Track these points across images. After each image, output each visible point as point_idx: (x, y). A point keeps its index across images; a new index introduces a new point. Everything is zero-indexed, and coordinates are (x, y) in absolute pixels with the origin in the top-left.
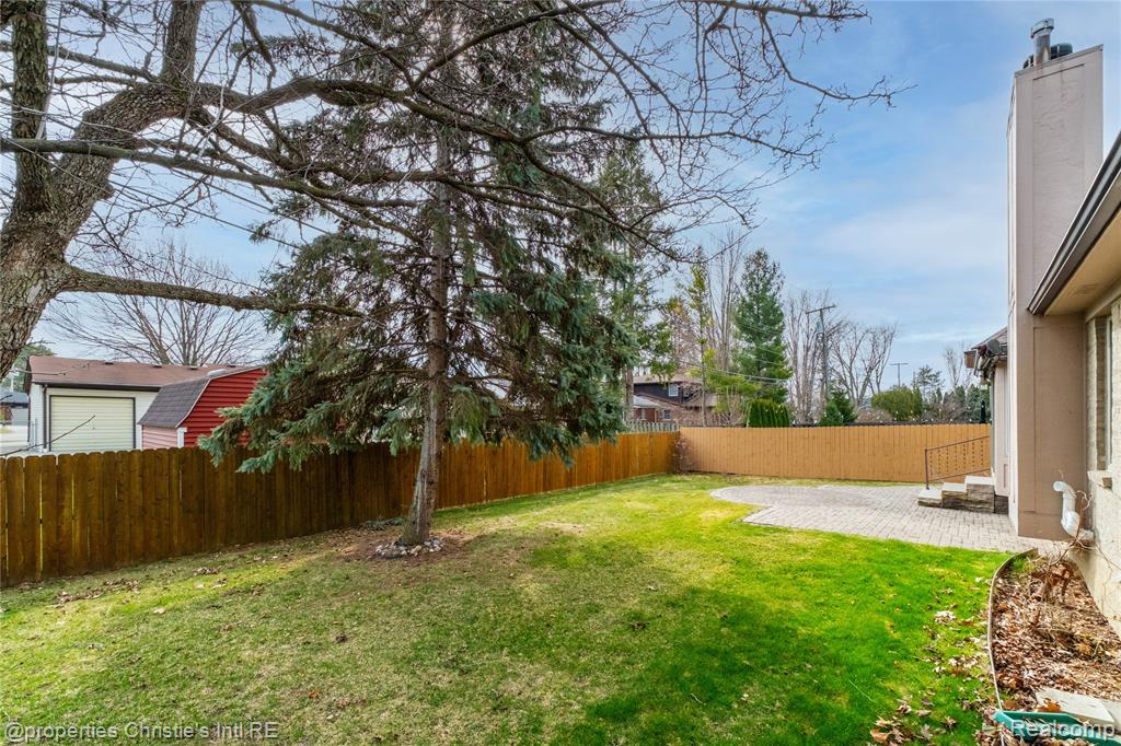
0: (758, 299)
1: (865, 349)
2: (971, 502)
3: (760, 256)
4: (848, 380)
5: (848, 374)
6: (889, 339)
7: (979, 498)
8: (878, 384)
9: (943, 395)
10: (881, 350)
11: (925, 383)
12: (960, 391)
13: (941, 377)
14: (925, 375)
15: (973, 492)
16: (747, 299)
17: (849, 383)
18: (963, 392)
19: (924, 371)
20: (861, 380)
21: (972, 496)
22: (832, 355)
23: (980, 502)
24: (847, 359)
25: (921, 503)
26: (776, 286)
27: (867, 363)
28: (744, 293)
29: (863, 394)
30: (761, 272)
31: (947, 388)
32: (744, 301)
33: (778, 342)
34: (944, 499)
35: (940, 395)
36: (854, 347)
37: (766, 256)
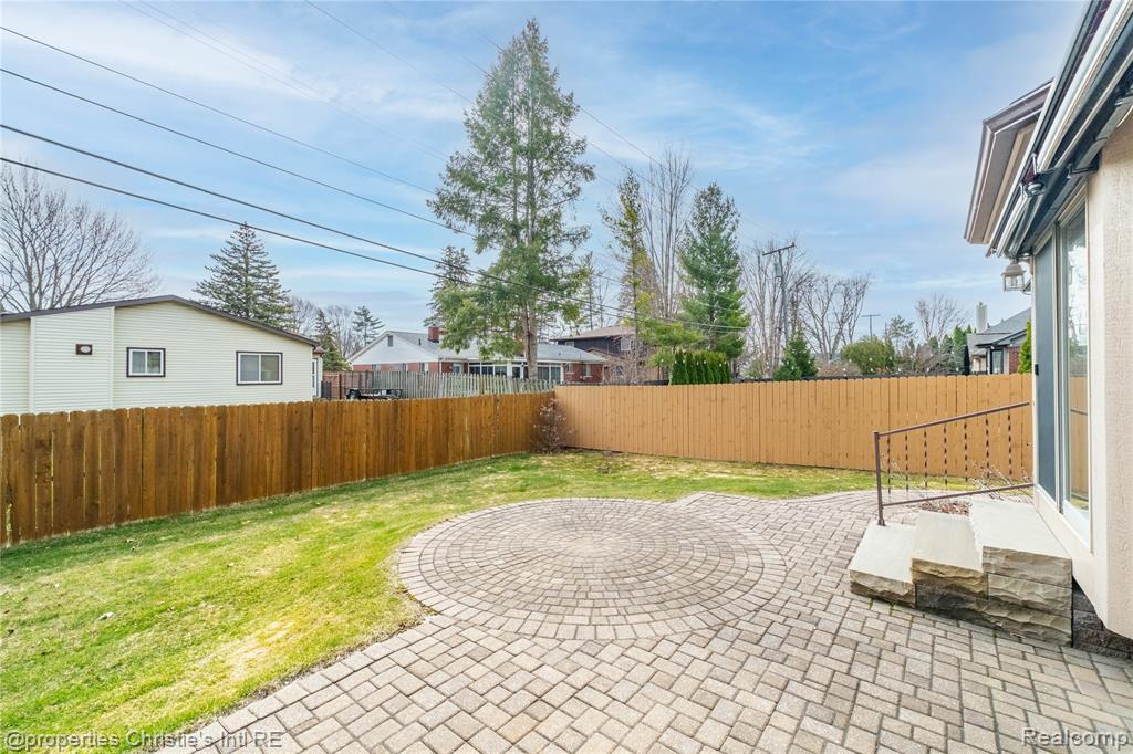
0: (711, 241)
1: (837, 303)
2: (998, 602)
3: (713, 193)
4: (820, 333)
5: (819, 327)
6: (861, 293)
7: (1021, 594)
8: (851, 337)
9: (916, 347)
10: (853, 302)
11: (898, 335)
12: (934, 343)
13: (914, 328)
14: (898, 326)
15: (1003, 573)
16: (699, 241)
17: (821, 337)
18: (937, 343)
19: (897, 322)
20: (834, 332)
21: (1000, 586)
22: (802, 308)
23: (1026, 607)
24: (818, 312)
25: (858, 588)
26: (730, 226)
27: (840, 317)
28: (696, 234)
29: (835, 349)
30: (713, 211)
31: (920, 340)
32: (695, 242)
33: (733, 288)
34: (916, 583)
35: (912, 346)
36: (826, 301)
37: (718, 193)
